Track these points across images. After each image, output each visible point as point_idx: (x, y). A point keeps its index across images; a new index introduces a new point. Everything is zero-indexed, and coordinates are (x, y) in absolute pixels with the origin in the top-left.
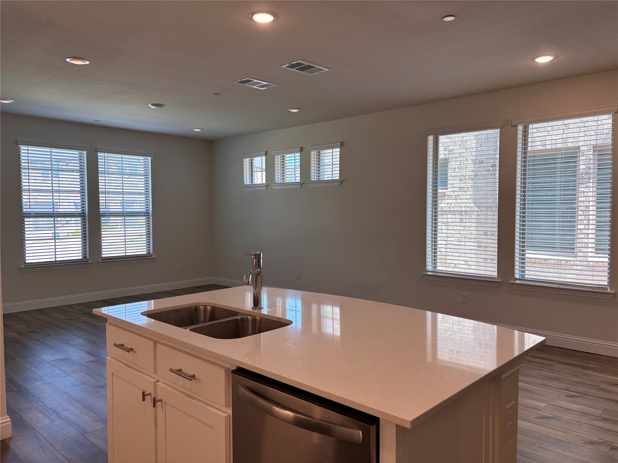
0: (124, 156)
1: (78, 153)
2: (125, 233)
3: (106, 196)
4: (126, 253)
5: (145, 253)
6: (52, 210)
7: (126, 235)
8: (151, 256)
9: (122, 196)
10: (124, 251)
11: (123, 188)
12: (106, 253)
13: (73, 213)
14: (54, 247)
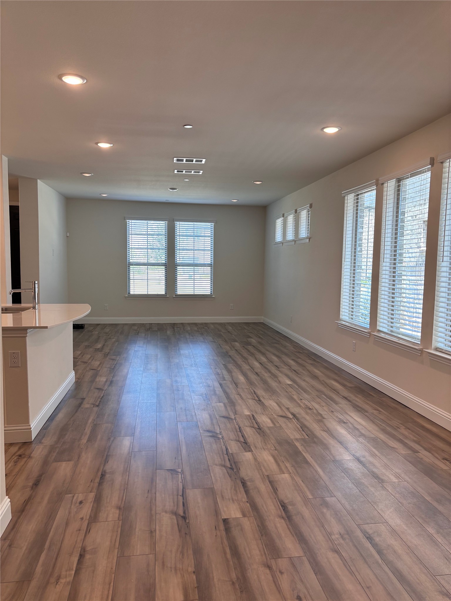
0: (195, 223)
1: (164, 223)
2: (194, 278)
3: (180, 252)
4: (194, 292)
5: (210, 293)
6: (147, 261)
7: (195, 274)
8: (212, 296)
9: (193, 252)
10: (193, 291)
11: (194, 242)
12: (180, 291)
13: (159, 263)
14: (147, 287)
